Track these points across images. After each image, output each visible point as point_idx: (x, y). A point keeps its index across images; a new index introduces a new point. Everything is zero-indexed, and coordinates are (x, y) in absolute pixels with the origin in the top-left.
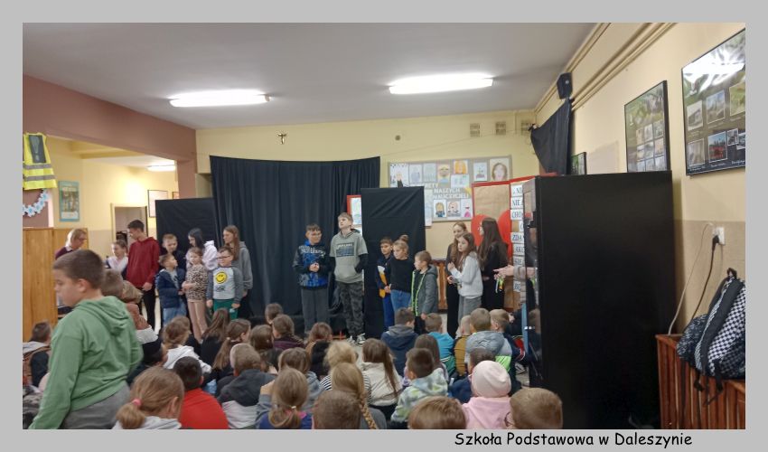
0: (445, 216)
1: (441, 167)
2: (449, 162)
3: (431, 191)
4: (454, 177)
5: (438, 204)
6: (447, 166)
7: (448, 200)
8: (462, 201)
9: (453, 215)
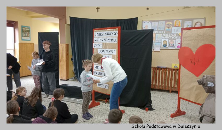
0: (167, 47)
1: (168, 23)
2: (172, 21)
3: (162, 34)
4: (173, 28)
5: (164, 41)
6: (171, 23)
7: (169, 39)
8: (177, 40)
9: (171, 47)
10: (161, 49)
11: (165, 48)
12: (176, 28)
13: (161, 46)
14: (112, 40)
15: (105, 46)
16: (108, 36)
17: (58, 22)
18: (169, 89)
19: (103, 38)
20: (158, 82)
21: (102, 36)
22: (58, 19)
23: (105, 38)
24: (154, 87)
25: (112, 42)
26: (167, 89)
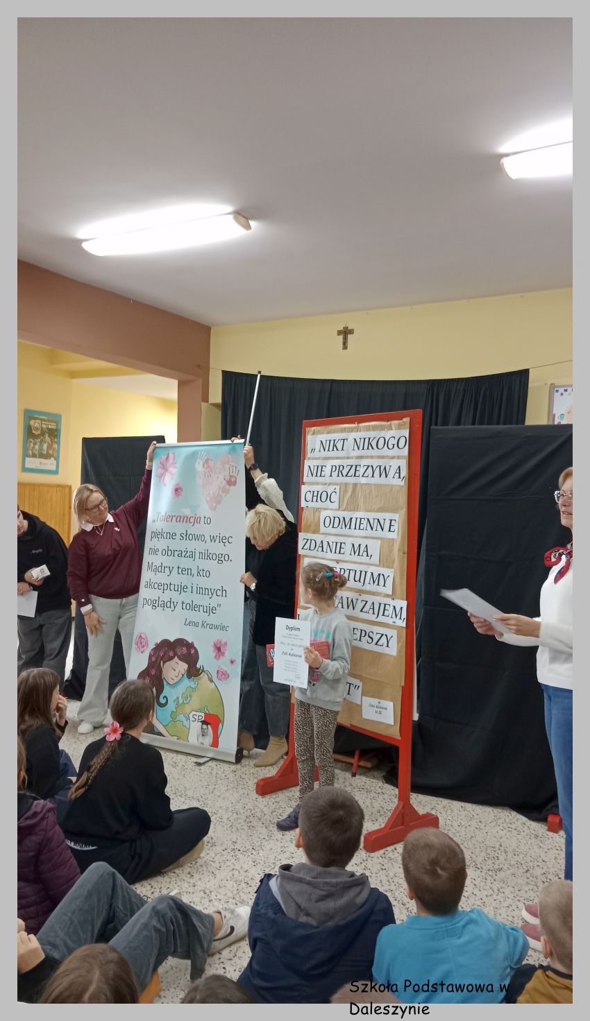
14: (385, 472)
15: (351, 498)
16: (366, 453)
17: (174, 395)
19: (345, 462)
21: (341, 454)
22: (175, 383)
23: (353, 462)
25: (383, 480)
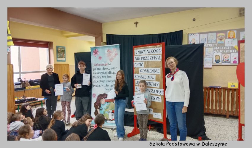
0: (221, 62)
2: (225, 32)
3: (213, 48)
4: (227, 40)
5: (216, 56)
6: (223, 34)
7: (222, 54)
8: (231, 54)
9: (225, 62)
10: (213, 66)
11: (217, 64)
12: (230, 40)
13: (213, 62)
14: (156, 58)
15: (147, 65)
16: (151, 53)
17: (94, 40)
18: (226, 113)
19: (145, 56)
20: (212, 105)
21: (144, 54)
22: (94, 37)
23: (147, 56)
24: (206, 111)
25: (155, 60)
26: (223, 113)
